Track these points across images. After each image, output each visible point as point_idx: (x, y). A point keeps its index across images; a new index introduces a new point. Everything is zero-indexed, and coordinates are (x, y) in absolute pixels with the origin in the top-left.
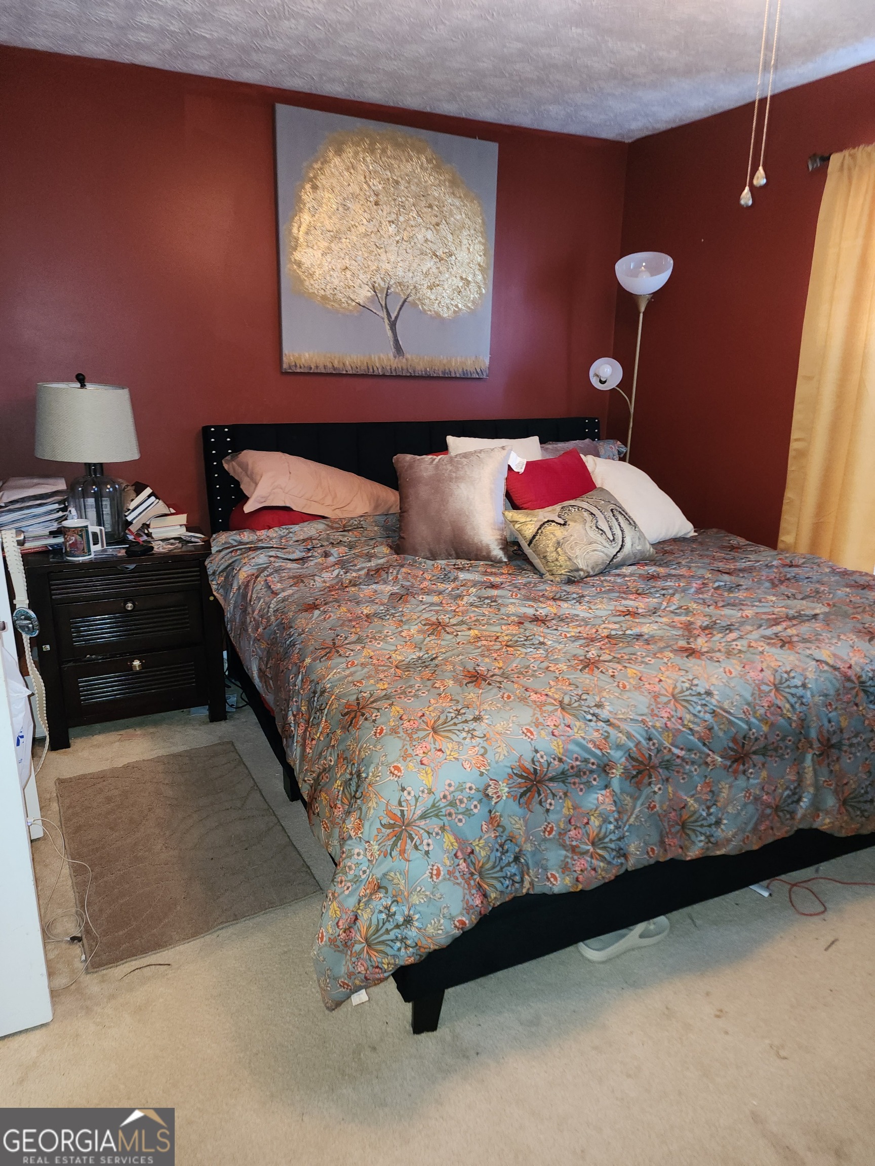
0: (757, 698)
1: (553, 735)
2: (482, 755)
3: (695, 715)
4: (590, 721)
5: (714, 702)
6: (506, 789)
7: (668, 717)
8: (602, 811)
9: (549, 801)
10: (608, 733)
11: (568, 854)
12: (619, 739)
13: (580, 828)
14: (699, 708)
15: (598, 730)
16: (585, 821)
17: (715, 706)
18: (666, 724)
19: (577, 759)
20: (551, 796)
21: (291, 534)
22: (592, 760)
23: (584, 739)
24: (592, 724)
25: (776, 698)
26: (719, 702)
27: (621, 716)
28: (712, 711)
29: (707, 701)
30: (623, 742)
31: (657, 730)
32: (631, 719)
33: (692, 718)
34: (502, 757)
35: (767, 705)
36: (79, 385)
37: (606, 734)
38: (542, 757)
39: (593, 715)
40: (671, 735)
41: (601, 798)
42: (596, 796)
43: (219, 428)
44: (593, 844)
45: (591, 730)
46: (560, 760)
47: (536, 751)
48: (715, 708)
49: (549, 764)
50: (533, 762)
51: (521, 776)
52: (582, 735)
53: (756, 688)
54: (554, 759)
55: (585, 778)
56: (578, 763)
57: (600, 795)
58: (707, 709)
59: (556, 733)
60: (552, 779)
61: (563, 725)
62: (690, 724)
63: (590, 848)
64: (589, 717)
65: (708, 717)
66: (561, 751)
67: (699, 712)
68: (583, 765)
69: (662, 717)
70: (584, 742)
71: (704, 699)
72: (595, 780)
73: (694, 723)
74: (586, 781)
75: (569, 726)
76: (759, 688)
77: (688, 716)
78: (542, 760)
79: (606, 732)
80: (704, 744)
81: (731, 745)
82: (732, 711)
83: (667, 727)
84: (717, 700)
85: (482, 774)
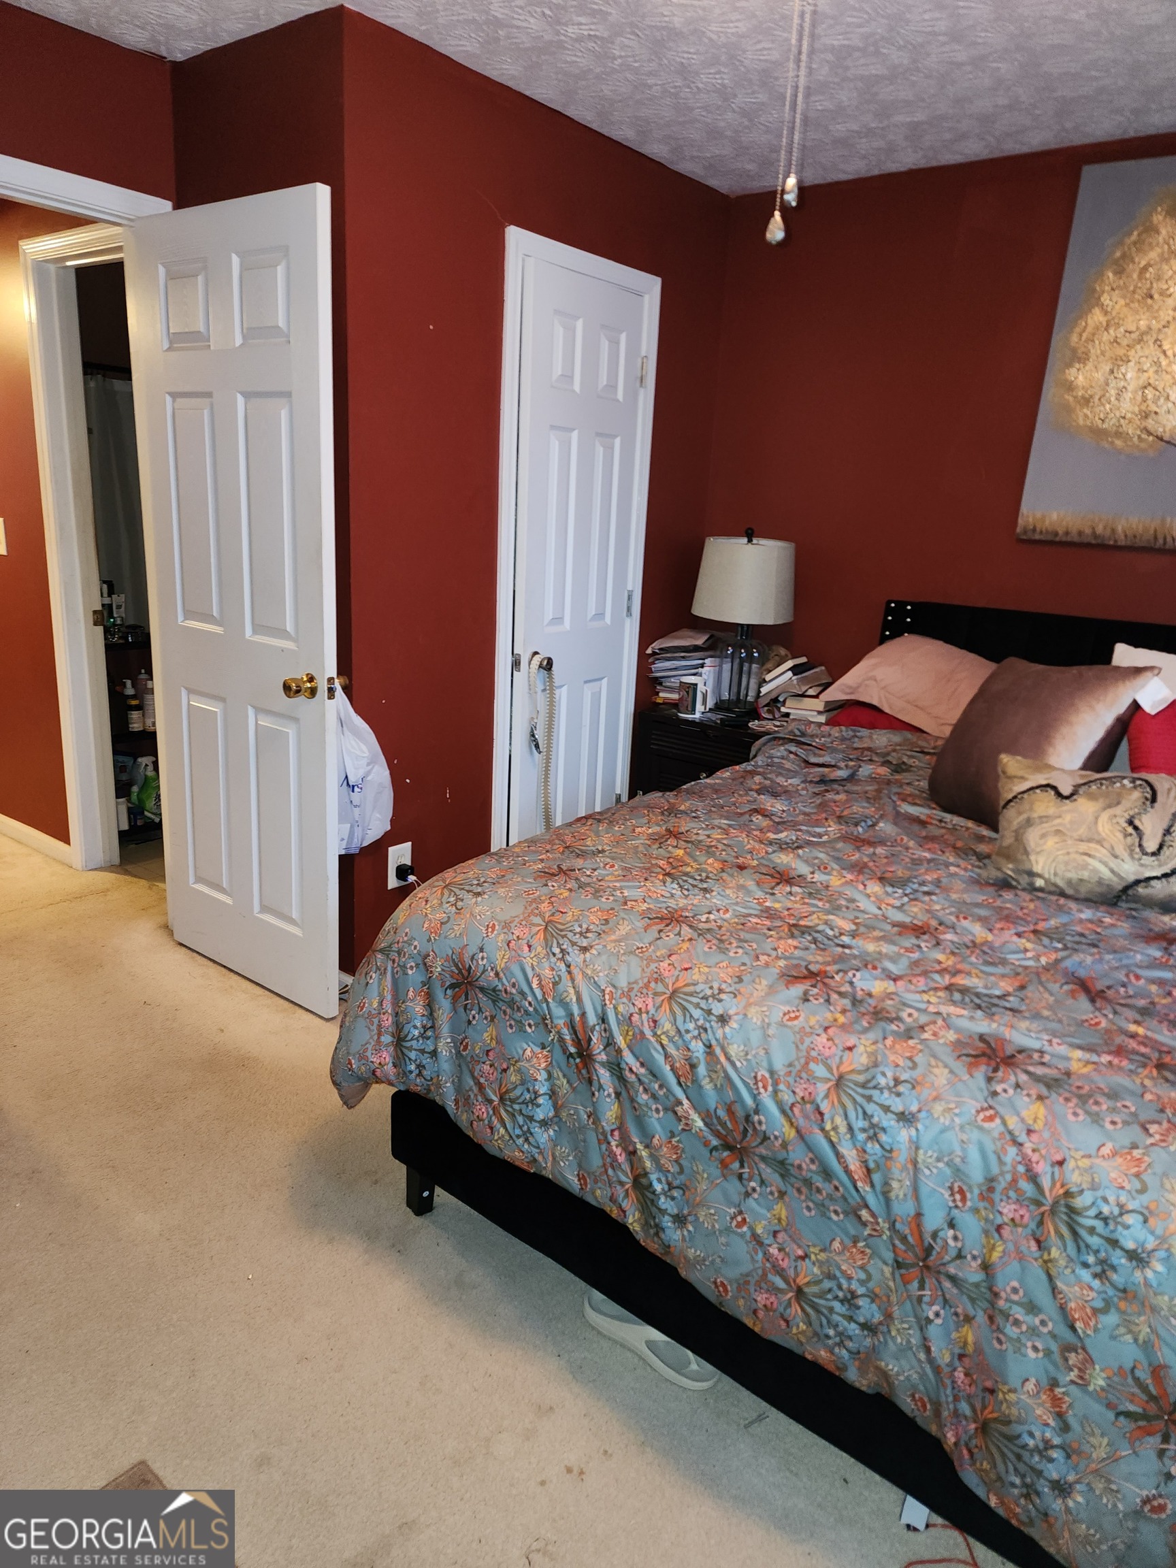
0: (793, 1074)
1: (508, 945)
2: (442, 923)
3: (679, 1031)
4: (554, 955)
5: (719, 1034)
6: (439, 969)
7: (640, 1009)
8: (523, 1069)
9: (473, 1012)
10: (560, 980)
11: (474, 1088)
12: (565, 994)
13: (496, 1069)
14: (691, 1026)
15: (553, 969)
16: (505, 1066)
17: (717, 1040)
18: (631, 1015)
19: (514, 985)
20: (476, 1007)
21: (856, 739)
22: (530, 999)
23: (533, 969)
24: (553, 959)
25: (827, 1096)
26: (725, 1037)
27: (589, 972)
28: (707, 1044)
29: (711, 1027)
30: (568, 1000)
31: (617, 1014)
32: (595, 982)
33: (672, 1033)
34: (453, 935)
35: (801, 1094)
36: (745, 540)
37: (557, 979)
38: (483, 958)
39: (562, 951)
40: (630, 1033)
41: (528, 1052)
42: (525, 1046)
43: (901, 604)
44: (502, 1099)
45: (546, 965)
46: (497, 974)
47: (482, 950)
48: (714, 1042)
49: (484, 971)
50: (472, 958)
51: (456, 966)
52: (535, 963)
53: (803, 1061)
54: (492, 969)
55: (518, 1015)
56: (514, 991)
57: (529, 1049)
58: (703, 1036)
59: (512, 944)
60: (482, 989)
61: (525, 941)
62: (663, 1037)
63: (496, 1099)
64: (557, 950)
65: (698, 1048)
66: (503, 966)
67: (688, 1031)
68: (518, 998)
69: (633, 1004)
70: (530, 973)
71: (710, 1022)
72: (530, 1025)
73: (671, 1039)
74: (519, 1019)
75: (529, 947)
76: (807, 1063)
77: (668, 1026)
78: (480, 963)
79: (559, 976)
80: (679, 1084)
81: (722, 1113)
82: (738, 1064)
83: (630, 1018)
84: (724, 1033)
85: (429, 940)
